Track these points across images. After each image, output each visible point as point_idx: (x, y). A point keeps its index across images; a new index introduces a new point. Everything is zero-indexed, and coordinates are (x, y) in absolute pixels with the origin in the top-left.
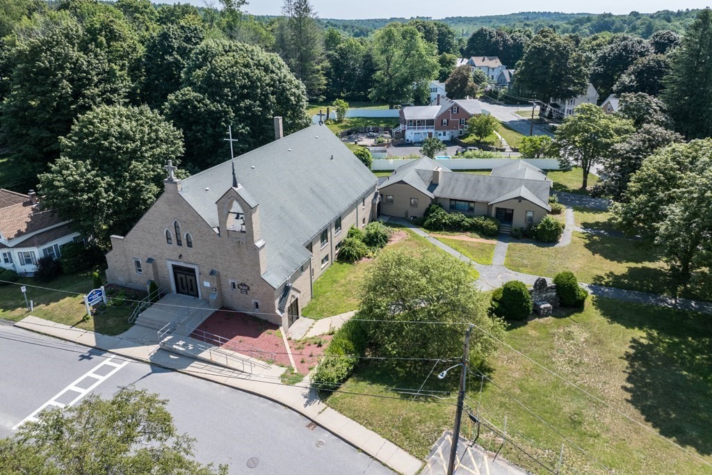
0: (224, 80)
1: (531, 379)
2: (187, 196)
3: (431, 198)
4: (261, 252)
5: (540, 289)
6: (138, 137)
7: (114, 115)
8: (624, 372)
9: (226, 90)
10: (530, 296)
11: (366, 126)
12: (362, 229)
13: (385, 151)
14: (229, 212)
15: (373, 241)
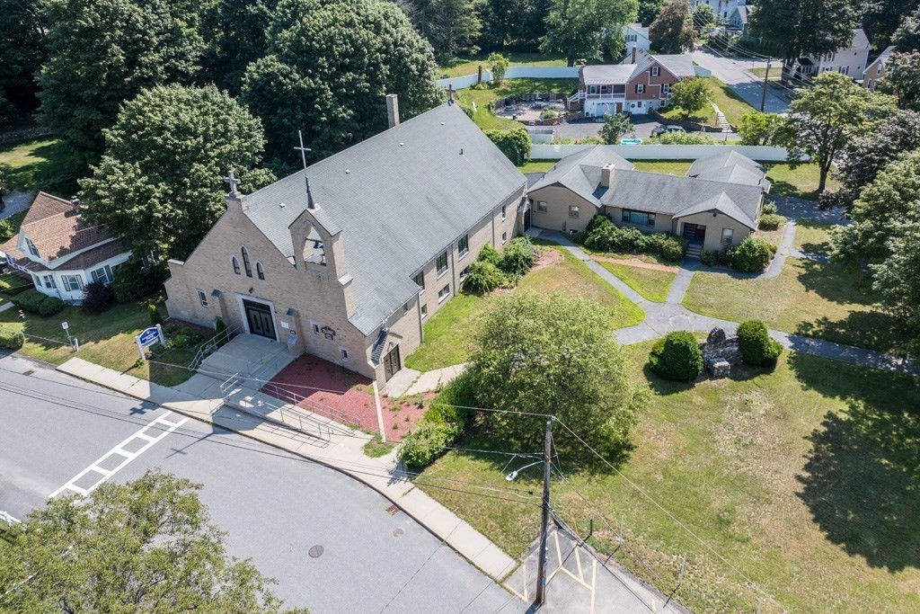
0: (318, 46)
1: (681, 462)
2: (254, 216)
3: (596, 207)
4: (346, 290)
5: (715, 342)
6: (201, 130)
7: (171, 100)
8: (804, 456)
9: (321, 60)
10: (700, 352)
11: (532, 91)
12: (500, 249)
13: (551, 132)
14: (306, 239)
15: (512, 265)
